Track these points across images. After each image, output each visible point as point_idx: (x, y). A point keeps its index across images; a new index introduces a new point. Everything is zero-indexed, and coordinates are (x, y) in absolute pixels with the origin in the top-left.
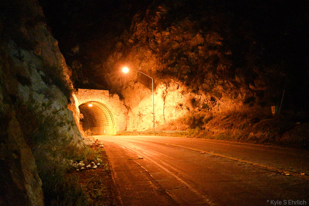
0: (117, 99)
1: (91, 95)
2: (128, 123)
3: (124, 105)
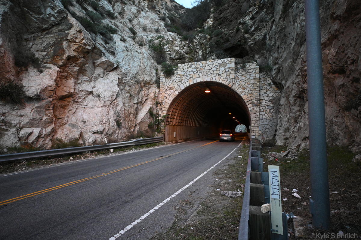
0: (254, 72)
1: (199, 71)
2: (279, 121)
3: (272, 83)
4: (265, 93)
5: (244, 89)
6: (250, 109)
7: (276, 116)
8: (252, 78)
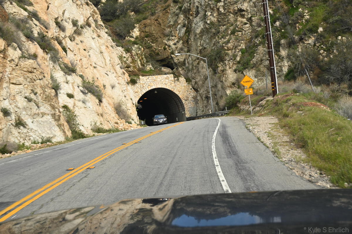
0: (183, 82)
1: (154, 81)
2: (198, 107)
3: (192, 88)
4: (190, 94)
5: (179, 92)
6: (184, 103)
7: (196, 105)
8: (183, 86)
